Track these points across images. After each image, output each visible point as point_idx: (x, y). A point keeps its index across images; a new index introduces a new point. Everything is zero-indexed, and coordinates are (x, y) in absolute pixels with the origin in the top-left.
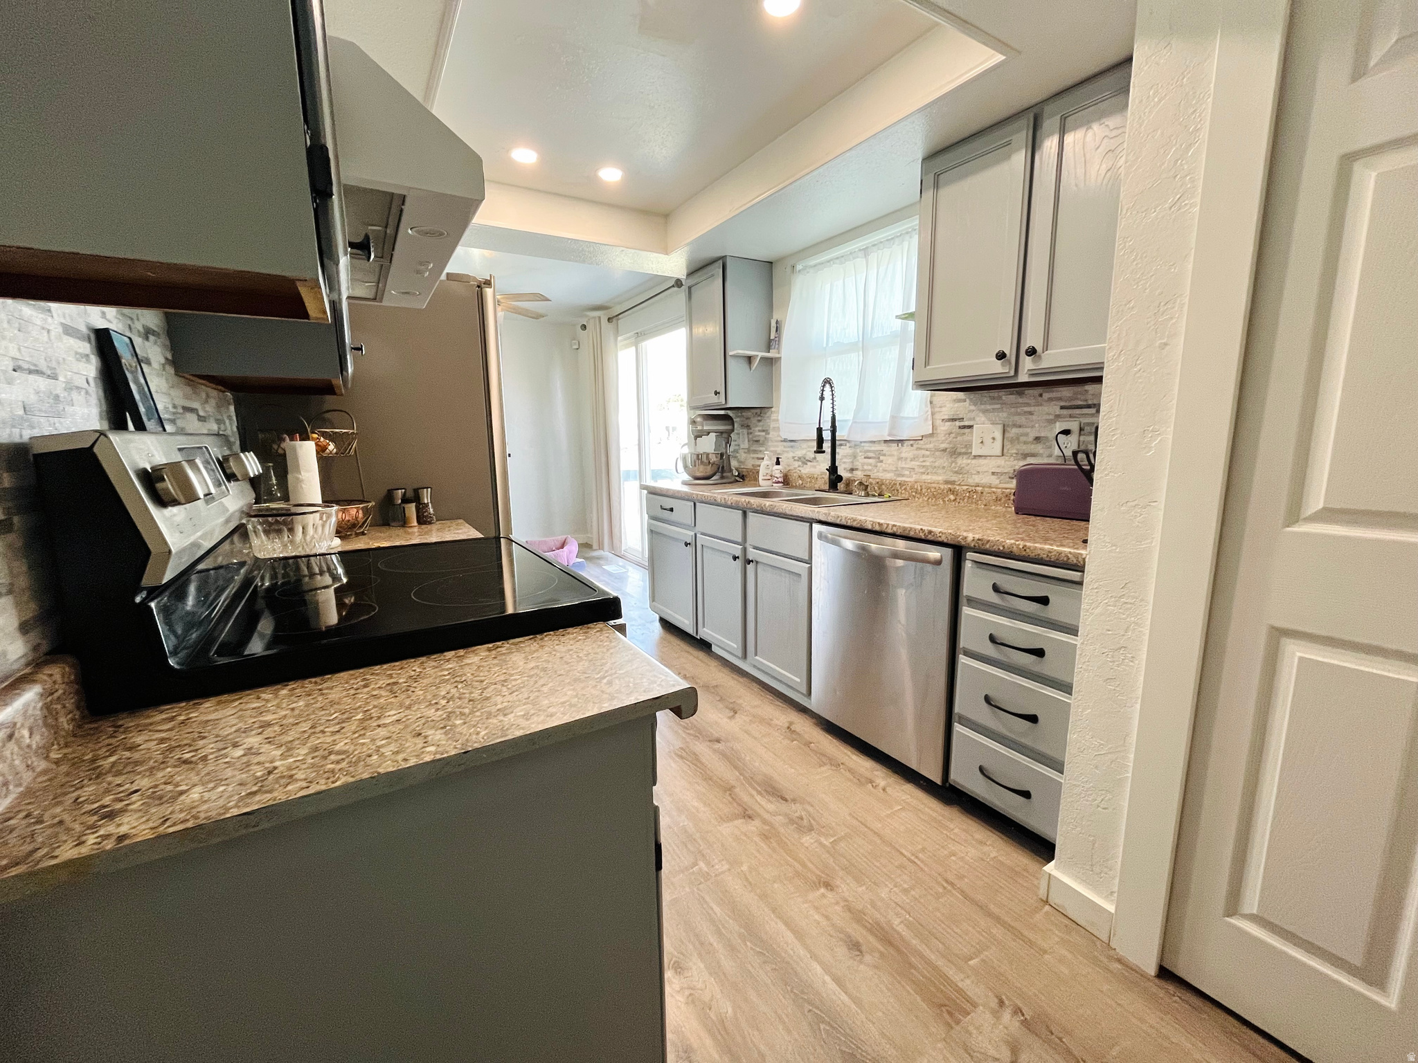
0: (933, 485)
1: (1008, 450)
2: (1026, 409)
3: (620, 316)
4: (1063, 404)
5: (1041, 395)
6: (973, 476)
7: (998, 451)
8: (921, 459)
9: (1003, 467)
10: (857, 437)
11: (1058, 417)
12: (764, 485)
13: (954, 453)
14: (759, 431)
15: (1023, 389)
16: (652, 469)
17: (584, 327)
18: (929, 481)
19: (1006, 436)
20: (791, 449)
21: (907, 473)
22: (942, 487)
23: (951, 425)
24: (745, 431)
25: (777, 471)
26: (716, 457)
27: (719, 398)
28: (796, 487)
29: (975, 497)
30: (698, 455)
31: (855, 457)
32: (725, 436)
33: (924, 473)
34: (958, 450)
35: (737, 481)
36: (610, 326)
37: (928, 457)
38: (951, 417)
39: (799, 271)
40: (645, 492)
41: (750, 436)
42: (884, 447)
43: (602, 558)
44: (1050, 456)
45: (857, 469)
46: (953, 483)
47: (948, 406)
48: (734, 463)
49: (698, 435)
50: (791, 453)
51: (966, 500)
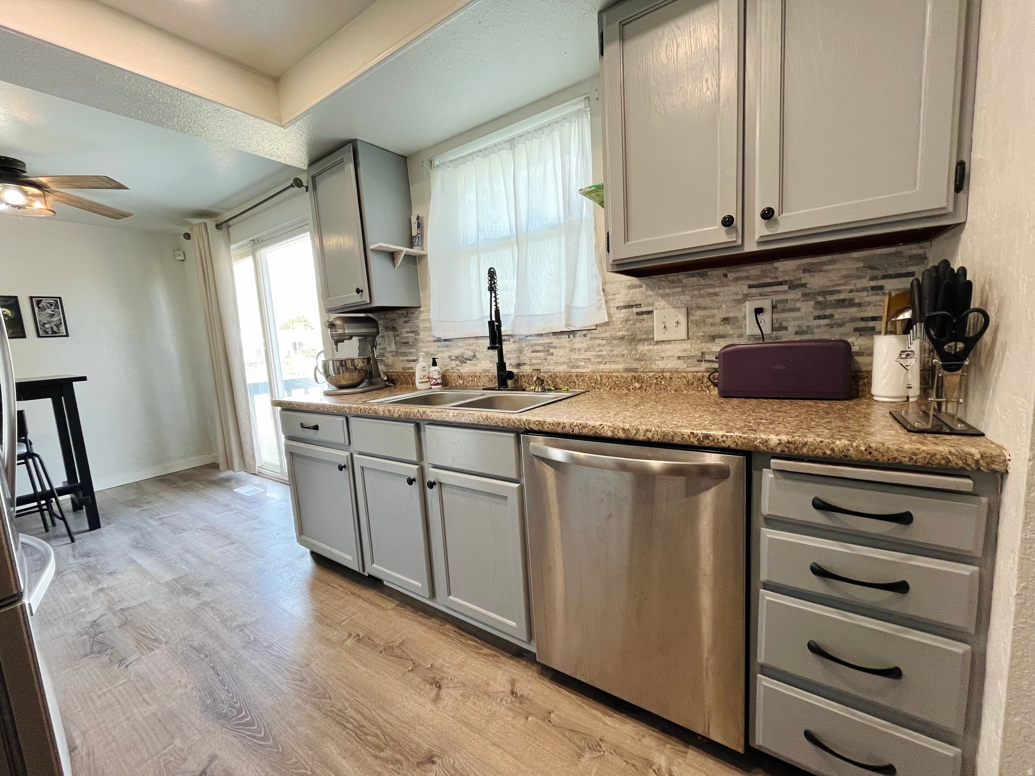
0: (614, 374)
1: (694, 333)
2: (710, 290)
3: (231, 222)
4: (751, 283)
5: (726, 276)
6: (657, 362)
7: (683, 335)
8: (597, 349)
9: (691, 351)
10: (522, 331)
11: (746, 297)
12: (422, 388)
13: (633, 340)
14: (407, 332)
15: (707, 270)
16: (284, 379)
17: (187, 236)
18: (608, 370)
19: (690, 319)
20: (447, 349)
21: (582, 364)
22: (625, 375)
23: (627, 312)
24: (391, 333)
25: (435, 372)
26: (363, 362)
27: (362, 296)
28: (456, 387)
29: (663, 383)
30: (341, 361)
31: (521, 351)
32: (369, 341)
33: (601, 363)
34: (638, 337)
35: (388, 386)
36: (219, 232)
37: (604, 345)
38: (627, 304)
39: (438, 166)
40: (279, 408)
41: (398, 338)
42: (554, 340)
43: (231, 479)
44: (741, 336)
45: (524, 364)
46: (635, 370)
47: (622, 293)
48: (381, 367)
49: (339, 340)
50: (447, 353)
51: (653, 387)
